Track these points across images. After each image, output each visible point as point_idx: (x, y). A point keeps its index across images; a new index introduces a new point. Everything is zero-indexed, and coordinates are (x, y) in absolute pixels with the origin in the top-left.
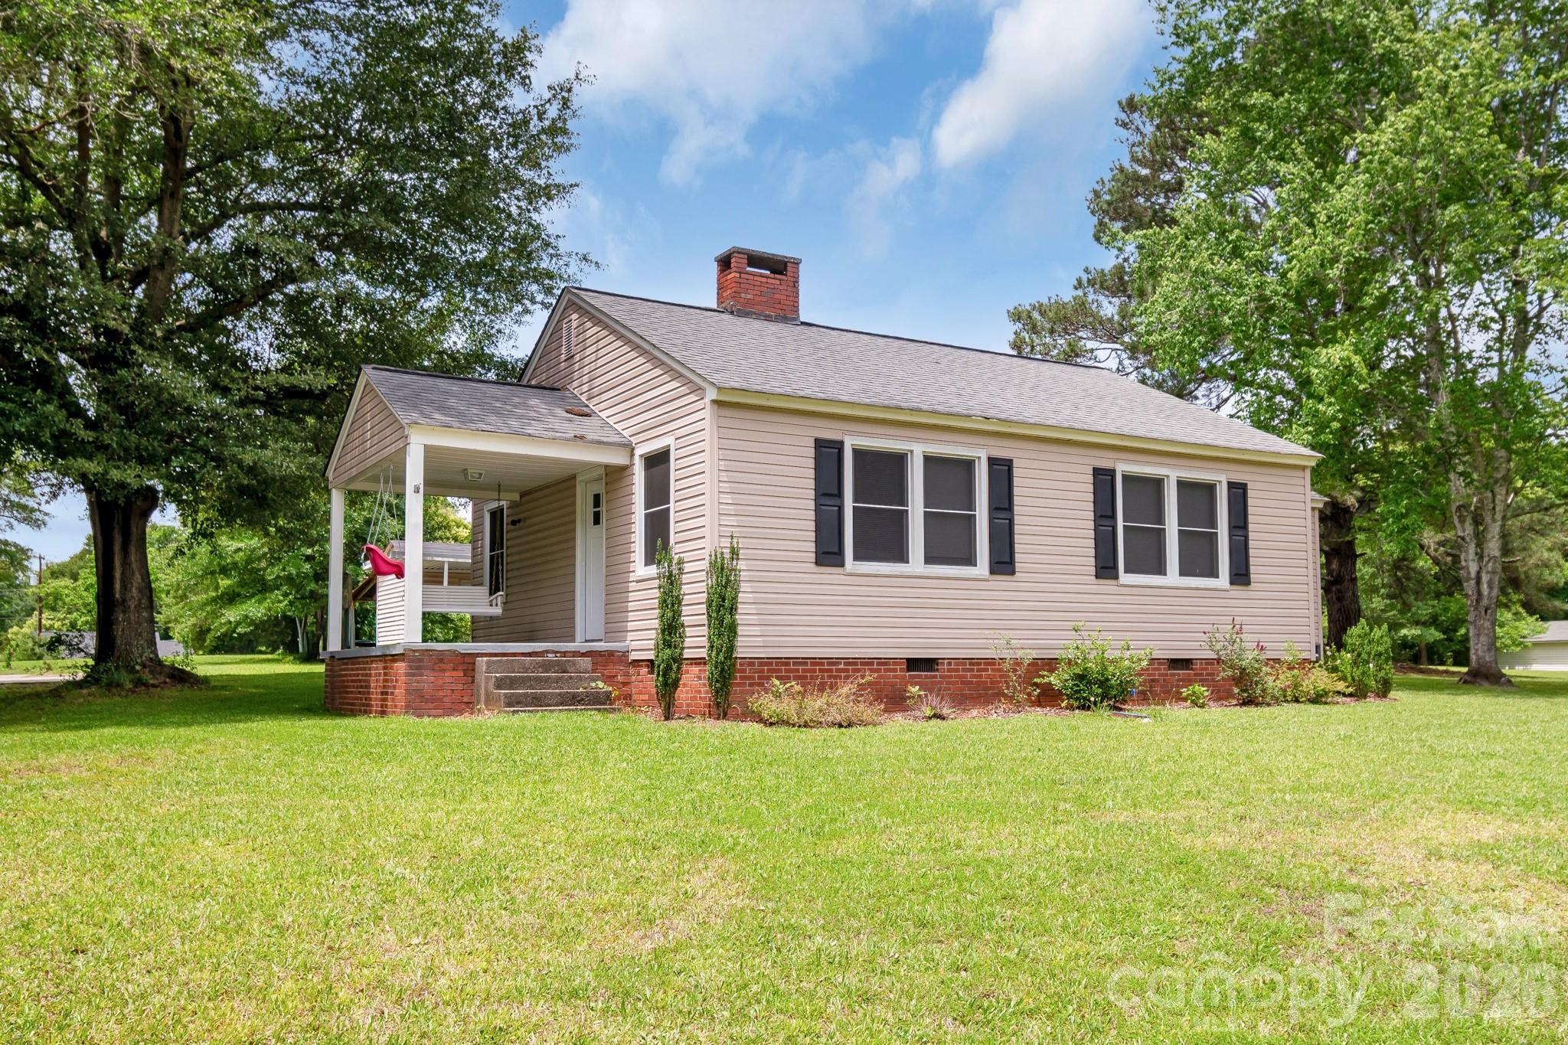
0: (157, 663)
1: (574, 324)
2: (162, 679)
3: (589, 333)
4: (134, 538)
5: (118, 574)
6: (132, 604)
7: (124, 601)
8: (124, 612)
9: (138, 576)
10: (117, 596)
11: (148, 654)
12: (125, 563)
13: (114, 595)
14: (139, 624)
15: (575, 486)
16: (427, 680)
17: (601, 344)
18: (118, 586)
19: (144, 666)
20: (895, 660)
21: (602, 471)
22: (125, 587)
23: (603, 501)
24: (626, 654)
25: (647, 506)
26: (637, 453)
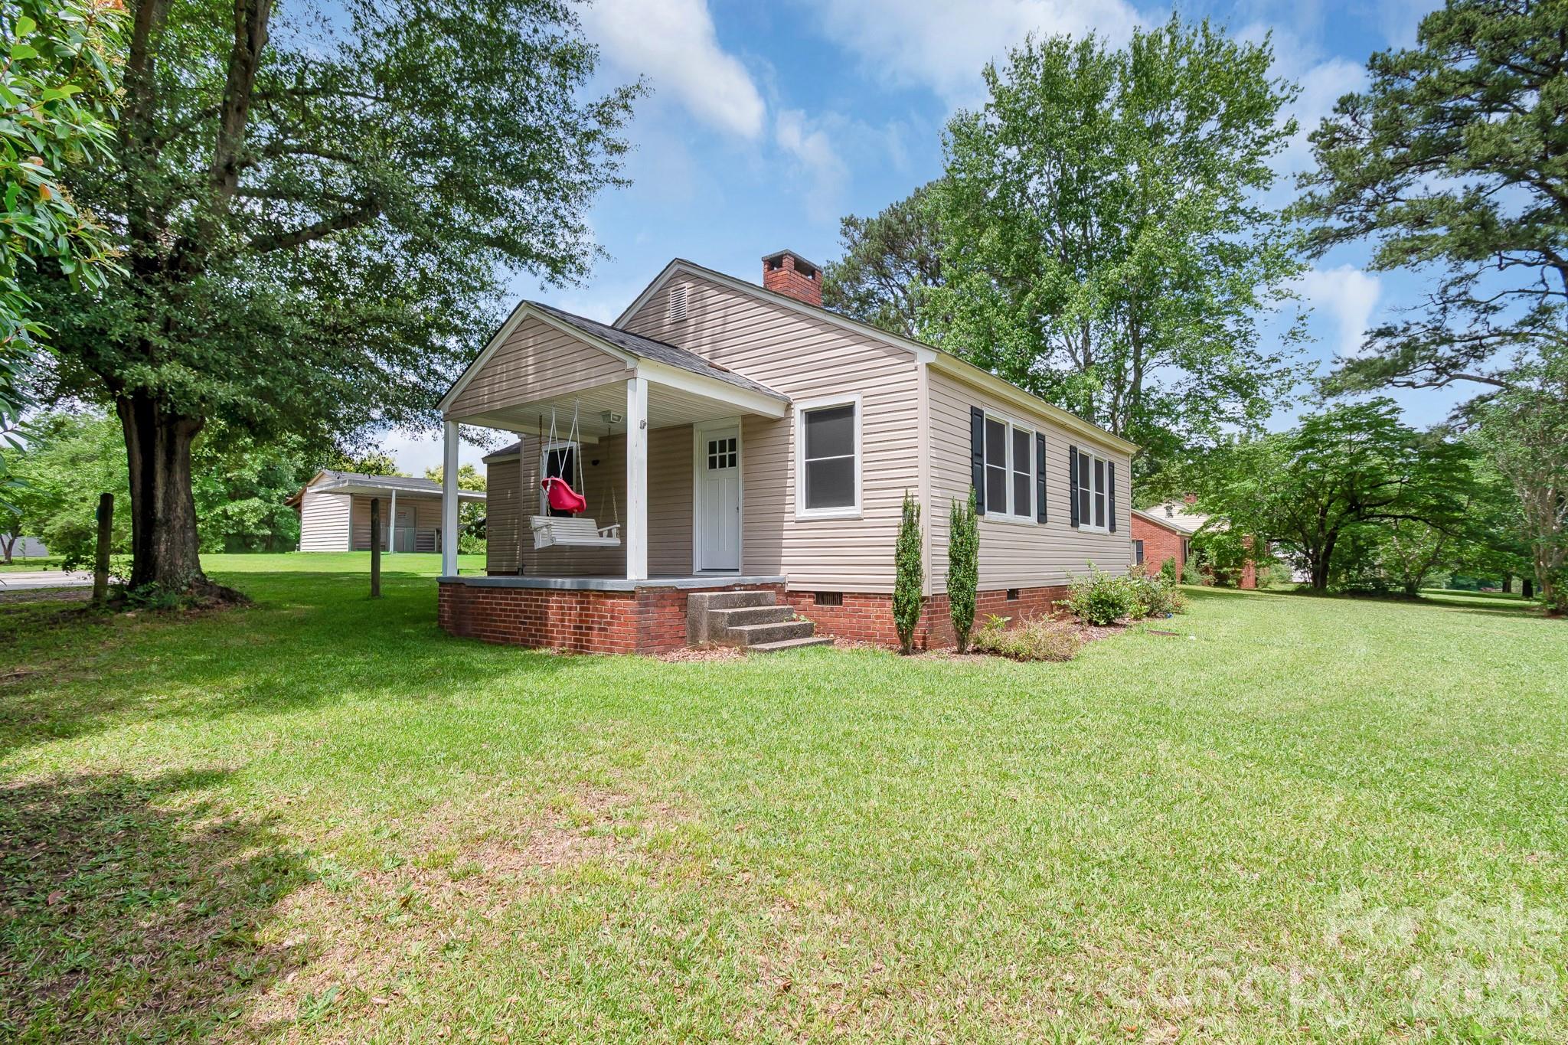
0: (203, 583)
1: (688, 292)
2: (213, 599)
3: (710, 301)
4: (179, 457)
5: (160, 493)
6: (177, 524)
7: (168, 521)
8: (168, 533)
9: (183, 496)
10: (159, 515)
11: (193, 574)
12: (169, 483)
13: (154, 514)
14: (185, 544)
15: (692, 434)
16: (653, 616)
17: (731, 311)
18: (159, 505)
19: (190, 586)
21: (739, 422)
22: (169, 506)
23: (739, 444)
24: (783, 585)
25: (809, 455)
26: (798, 408)
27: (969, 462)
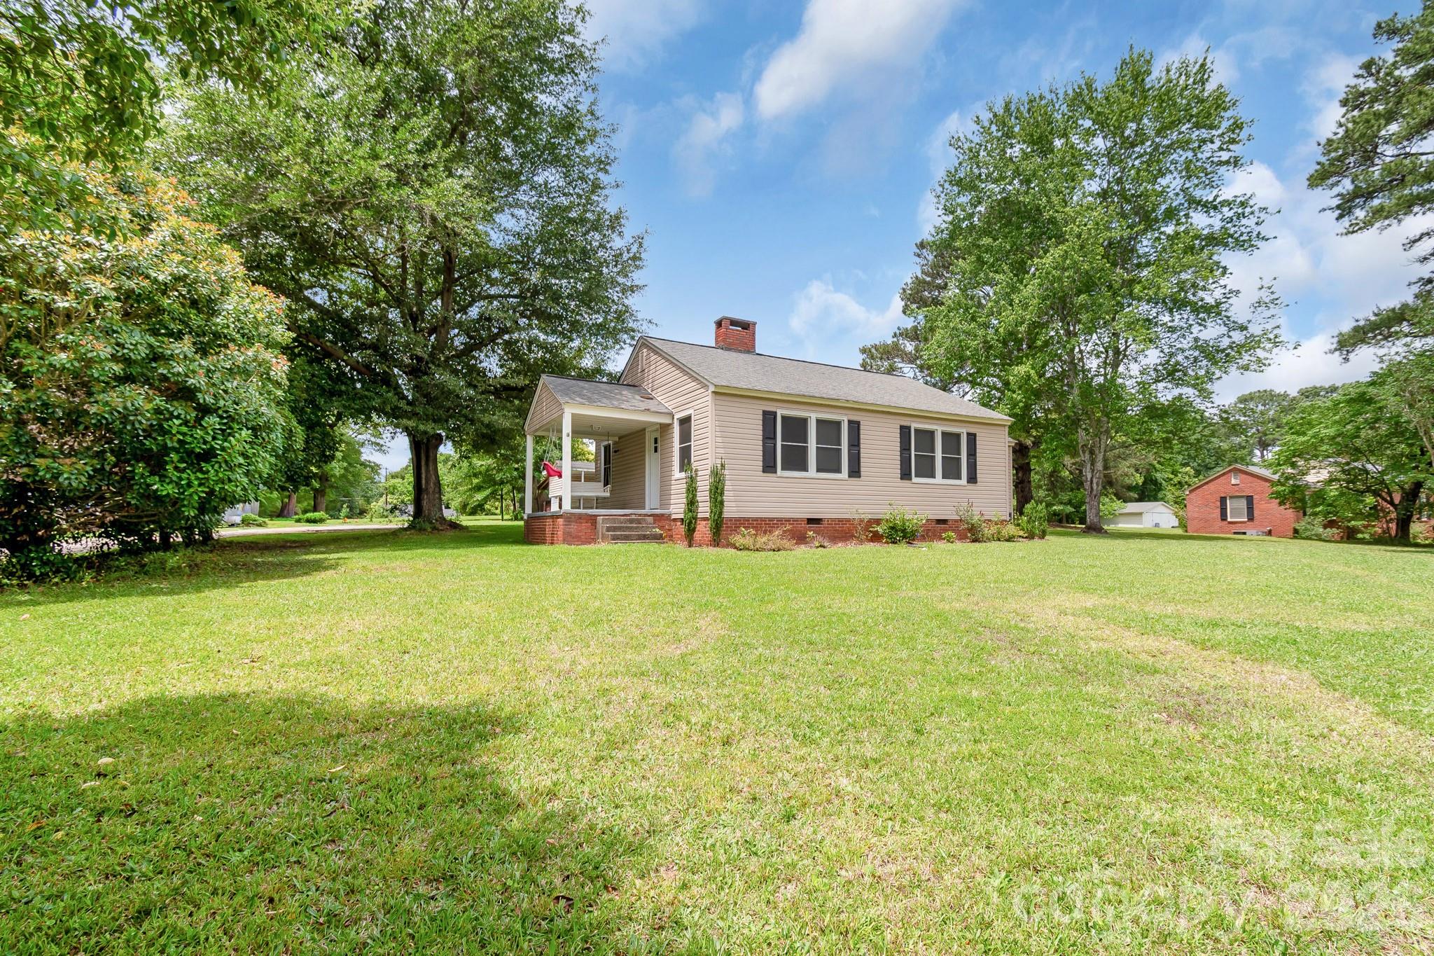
0: (443, 519)
1: (645, 354)
2: (446, 526)
3: (652, 358)
4: (431, 459)
5: (423, 476)
6: (431, 490)
7: (427, 489)
8: (427, 495)
9: (433, 477)
10: (424, 487)
11: (439, 515)
12: (427, 471)
13: (422, 486)
14: (434, 500)
15: (645, 434)
16: (573, 527)
17: (658, 364)
18: (423, 482)
19: (437, 521)
20: (802, 520)
21: (659, 426)
22: (427, 483)
23: (659, 441)
24: (670, 515)
25: (680, 444)
26: (676, 417)
27: (761, 443)
